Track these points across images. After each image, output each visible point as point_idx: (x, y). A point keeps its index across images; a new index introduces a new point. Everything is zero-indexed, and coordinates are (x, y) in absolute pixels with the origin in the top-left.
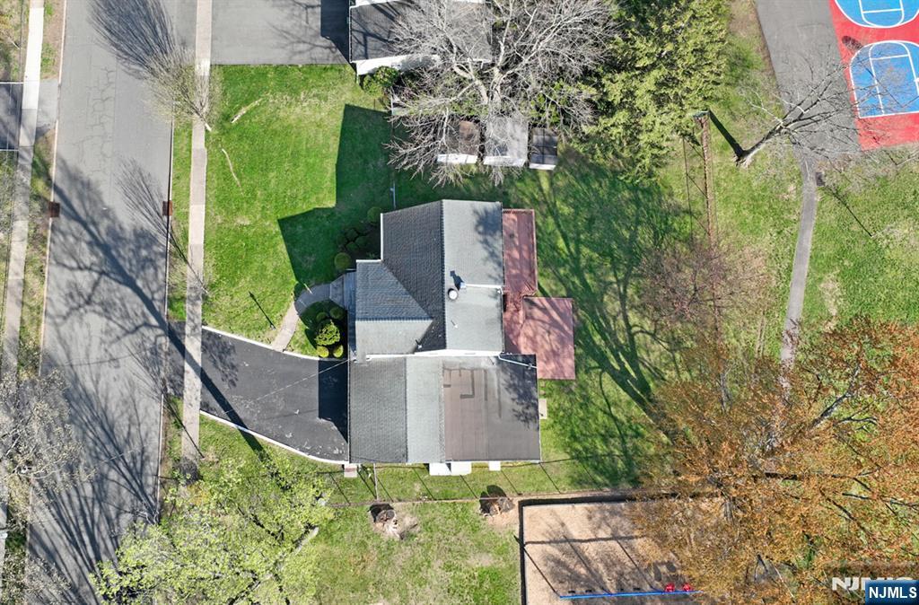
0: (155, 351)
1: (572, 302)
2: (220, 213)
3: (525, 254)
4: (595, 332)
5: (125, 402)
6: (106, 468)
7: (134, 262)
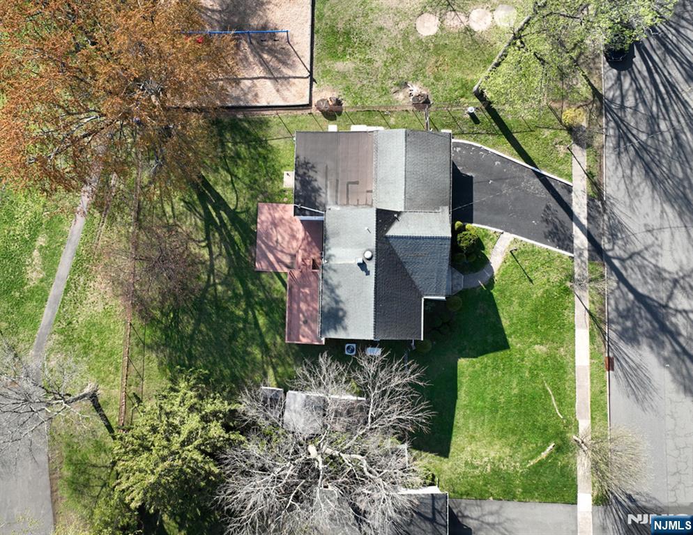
0: (613, 237)
1: (255, 267)
2: (561, 357)
3: (295, 306)
4: (238, 242)
5: (637, 195)
6: (649, 142)
7: (637, 316)
